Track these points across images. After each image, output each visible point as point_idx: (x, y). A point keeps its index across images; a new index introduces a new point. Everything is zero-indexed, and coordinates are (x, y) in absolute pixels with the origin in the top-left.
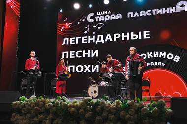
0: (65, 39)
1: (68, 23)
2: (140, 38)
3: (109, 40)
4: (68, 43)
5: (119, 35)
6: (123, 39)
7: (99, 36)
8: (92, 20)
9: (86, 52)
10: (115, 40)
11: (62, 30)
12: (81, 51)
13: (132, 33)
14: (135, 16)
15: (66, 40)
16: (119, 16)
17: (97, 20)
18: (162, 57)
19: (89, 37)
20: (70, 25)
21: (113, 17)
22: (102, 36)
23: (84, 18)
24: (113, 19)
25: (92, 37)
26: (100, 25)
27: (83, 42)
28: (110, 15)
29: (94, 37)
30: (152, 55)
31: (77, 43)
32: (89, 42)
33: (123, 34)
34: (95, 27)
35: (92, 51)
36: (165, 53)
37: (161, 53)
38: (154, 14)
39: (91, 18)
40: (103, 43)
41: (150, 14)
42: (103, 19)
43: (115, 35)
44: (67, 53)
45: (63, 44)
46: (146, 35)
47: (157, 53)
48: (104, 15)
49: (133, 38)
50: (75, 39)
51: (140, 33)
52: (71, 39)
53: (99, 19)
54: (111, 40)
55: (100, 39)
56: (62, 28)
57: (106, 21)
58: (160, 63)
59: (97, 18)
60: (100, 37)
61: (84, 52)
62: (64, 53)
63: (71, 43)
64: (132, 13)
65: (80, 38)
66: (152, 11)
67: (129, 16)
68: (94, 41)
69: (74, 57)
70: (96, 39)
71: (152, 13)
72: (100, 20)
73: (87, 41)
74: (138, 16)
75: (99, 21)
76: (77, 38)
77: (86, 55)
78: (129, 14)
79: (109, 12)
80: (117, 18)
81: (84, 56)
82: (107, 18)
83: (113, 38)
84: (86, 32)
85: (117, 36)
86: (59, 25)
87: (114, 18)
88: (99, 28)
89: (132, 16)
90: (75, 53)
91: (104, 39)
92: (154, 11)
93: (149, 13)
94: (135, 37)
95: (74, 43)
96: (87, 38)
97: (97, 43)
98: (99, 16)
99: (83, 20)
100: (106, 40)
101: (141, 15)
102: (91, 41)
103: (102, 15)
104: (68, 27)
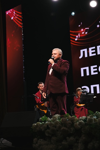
1: (84, 29)
4: (86, 56)
11: (76, 39)
15: (84, 52)
20: (86, 31)
31: (99, 53)
44: (87, 68)
45: (80, 57)
50: (96, 49)
52: (90, 49)
56: (77, 37)
62: (82, 69)
63: (91, 55)
69: (97, 73)
76: (98, 47)
86: (72, 33)
90: (98, 68)
95: (95, 54)
104: (85, 33)
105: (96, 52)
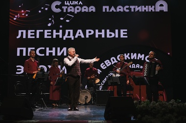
0: (20, 32)
1: (25, 10)
2: (117, 36)
3: (79, 37)
4: (24, 37)
5: (92, 32)
6: (97, 36)
7: (67, 31)
8: (59, 10)
9: (51, 49)
10: (87, 36)
11: (15, 19)
12: (44, 48)
13: (108, 31)
14: (111, 11)
15: (22, 33)
16: (92, 9)
17: (65, 11)
18: (140, 59)
19: (54, 31)
20: (27, 13)
21: (85, 9)
22: (71, 31)
23: (47, 7)
24: (85, 12)
25: (58, 31)
26: (69, 18)
27: (46, 37)
28: (81, 6)
29: (61, 31)
30: (130, 56)
31: (38, 37)
32: (54, 37)
33: (97, 31)
34: (62, 19)
35: (59, 49)
36: (143, 55)
37: (139, 55)
38: (133, 10)
39: (57, 7)
40: (73, 39)
41: (128, 11)
42: (72, 10)
43: (87, 31)
44: (24, 49)
45: (18, 37)
46: (123, 33)
47: (135, 54)
48: (74, 6)
49: (108, 36)
50: (35, 33)
51: (117, 31)
52: (29, 31)
53: (67, 9)
54: (83, 36)
55: (69, 35)
56: (16, 16)
57: (76, 13)
58: (138, 66)
59: (64, 8)
60: (69, 32)
61: (48, 49)
62: (19, 49)
63: (29, 37)
64: (108, 7)
65: (42, 31)
66: (131, 7)
67: (104, 11)
68: (61, 37)
70: (64, 34)
71: (130, 9)
72: (69, 10)
73: (52, 35)
74: (115, 11)
75: (67, 12)
76: (38, 31)
77: (51, 54)
78: (104, 7)
79: (81, 3)
80: (90, 11)
81: (47, 54)
82: (78, 9)
83: (85, 34)
84: (49, 25)
85: (90, 32)
86: (11, 12)
87: (87, 10)
88: (68, 21)
89: (108, 11)
90: (35, 50)
91: (74, 35)
92: (132, 7)
93: (127, 9)
94: (111, 35)
95: (34, 37)
96: (52, 33)
97: (64, 39)
98: (68, 6)
99: (46, 9)
100: (76, 37)
101: (118, 10)
102: (58, 36)
103: (71, 5)
104: (25, 15)
105: (35, 35)
